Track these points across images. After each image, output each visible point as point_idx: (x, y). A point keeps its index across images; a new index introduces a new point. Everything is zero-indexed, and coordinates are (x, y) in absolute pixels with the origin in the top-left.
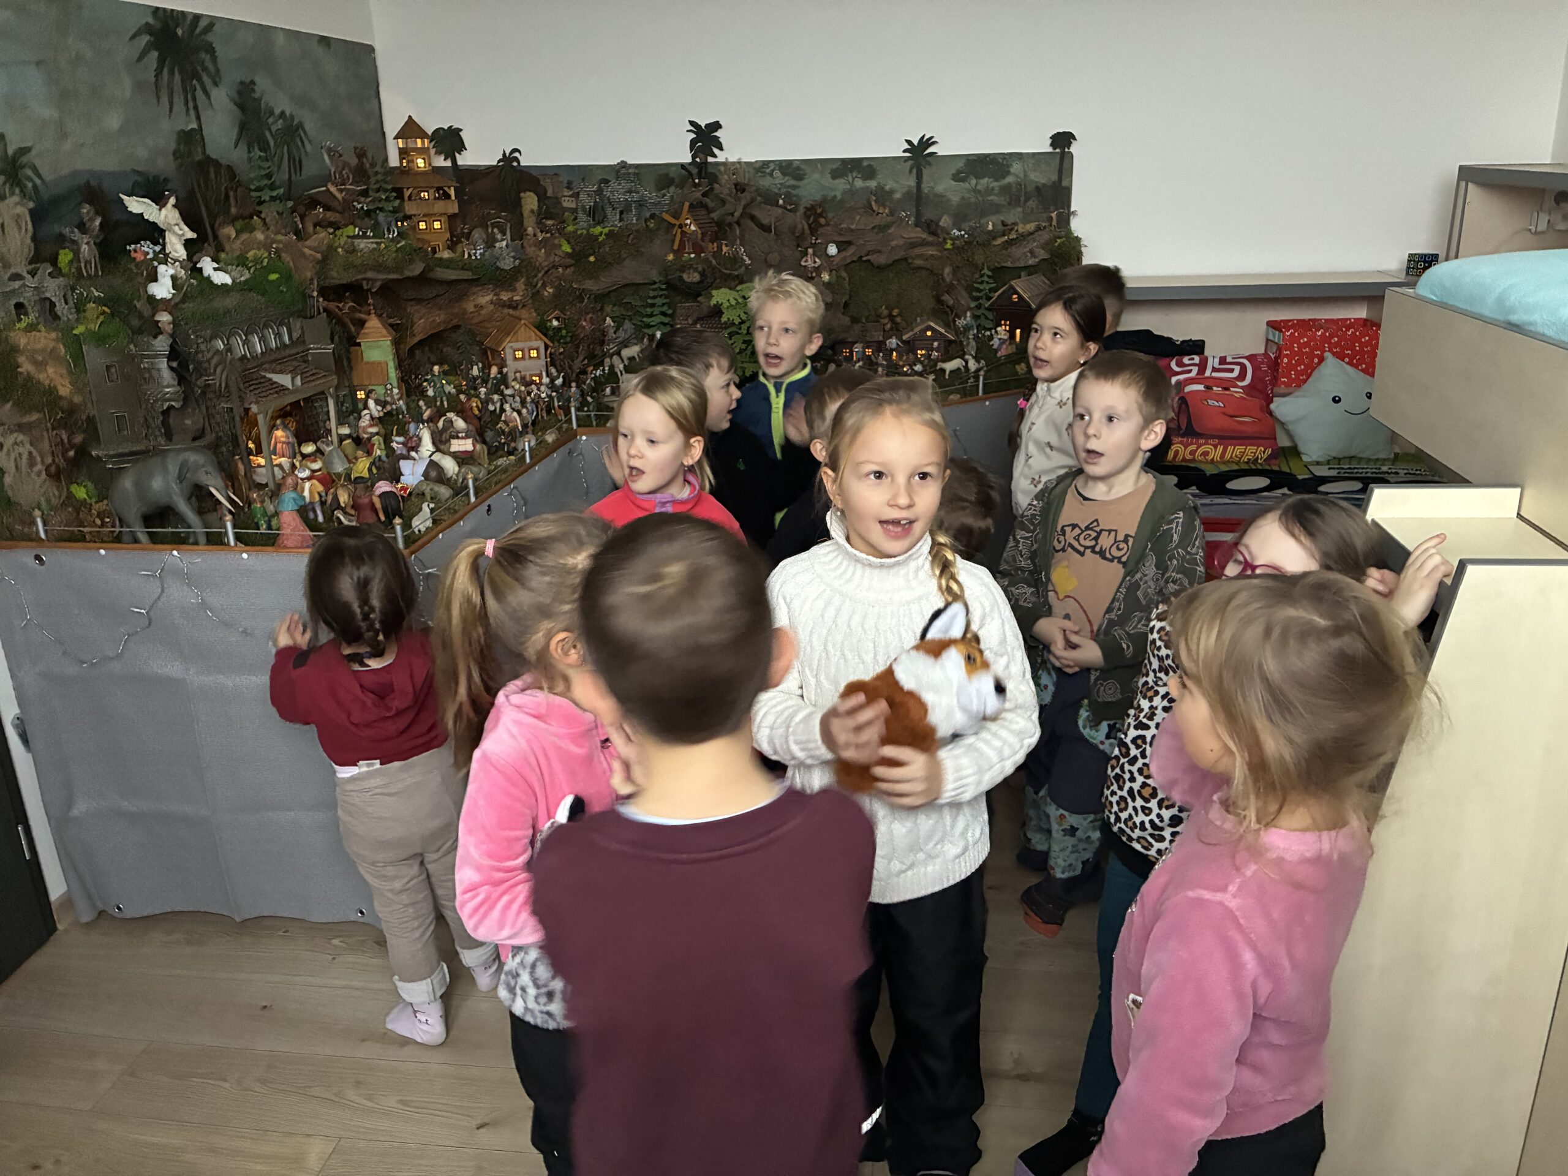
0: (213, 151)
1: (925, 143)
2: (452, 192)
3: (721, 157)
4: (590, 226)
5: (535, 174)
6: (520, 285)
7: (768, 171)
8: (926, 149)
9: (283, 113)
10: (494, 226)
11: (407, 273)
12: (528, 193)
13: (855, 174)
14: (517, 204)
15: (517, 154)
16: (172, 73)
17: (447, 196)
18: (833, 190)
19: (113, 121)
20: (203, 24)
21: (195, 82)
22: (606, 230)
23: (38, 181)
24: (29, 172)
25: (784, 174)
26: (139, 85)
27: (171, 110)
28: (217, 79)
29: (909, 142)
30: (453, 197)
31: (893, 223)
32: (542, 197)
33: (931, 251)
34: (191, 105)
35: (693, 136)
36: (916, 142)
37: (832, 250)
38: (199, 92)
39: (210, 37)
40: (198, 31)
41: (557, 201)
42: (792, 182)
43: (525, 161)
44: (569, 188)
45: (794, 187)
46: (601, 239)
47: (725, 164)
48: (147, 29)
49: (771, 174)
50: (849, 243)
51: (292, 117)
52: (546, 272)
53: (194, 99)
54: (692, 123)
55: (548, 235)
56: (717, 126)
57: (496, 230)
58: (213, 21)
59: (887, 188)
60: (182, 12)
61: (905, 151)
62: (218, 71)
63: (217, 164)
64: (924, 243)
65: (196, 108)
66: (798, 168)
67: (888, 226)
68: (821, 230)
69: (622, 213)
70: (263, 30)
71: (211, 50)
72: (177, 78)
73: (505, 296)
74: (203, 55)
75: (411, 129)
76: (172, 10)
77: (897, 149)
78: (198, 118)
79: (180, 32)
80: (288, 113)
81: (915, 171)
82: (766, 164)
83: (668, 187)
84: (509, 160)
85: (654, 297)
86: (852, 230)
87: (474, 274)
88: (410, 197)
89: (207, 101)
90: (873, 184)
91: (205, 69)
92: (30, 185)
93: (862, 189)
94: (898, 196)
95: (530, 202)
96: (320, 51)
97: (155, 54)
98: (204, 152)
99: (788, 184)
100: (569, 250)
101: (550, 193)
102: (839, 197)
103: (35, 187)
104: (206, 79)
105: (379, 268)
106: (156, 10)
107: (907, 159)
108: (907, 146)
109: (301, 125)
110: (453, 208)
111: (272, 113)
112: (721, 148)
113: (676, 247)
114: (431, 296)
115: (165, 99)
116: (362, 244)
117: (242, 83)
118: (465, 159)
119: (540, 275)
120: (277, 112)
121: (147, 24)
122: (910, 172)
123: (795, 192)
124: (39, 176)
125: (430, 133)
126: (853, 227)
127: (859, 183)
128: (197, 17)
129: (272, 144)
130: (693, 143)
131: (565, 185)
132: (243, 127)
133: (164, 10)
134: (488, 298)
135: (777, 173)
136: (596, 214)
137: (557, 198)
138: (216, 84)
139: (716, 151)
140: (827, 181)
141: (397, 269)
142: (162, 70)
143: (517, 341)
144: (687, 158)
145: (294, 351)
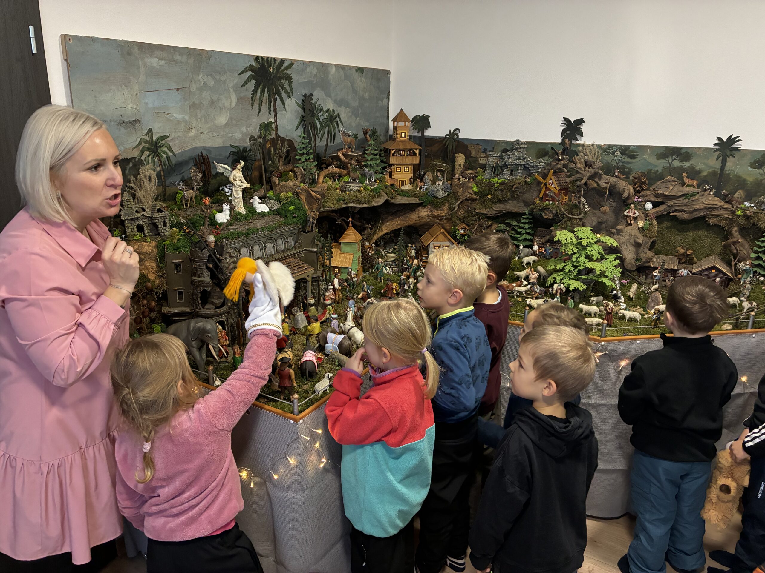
1: (732, 140)
2: (417, 152)
3: (581, 141)
4: (491, 177)
5: (466, 143)
6: (446, 208)
7: (611, 151)
8: (733, 144)
9: (328, 109)
10: (438, 171)
12: (460, 154)
13: (674, 157)
14: (453, 161)
15: (457, 132)
16: (263, 92)
18: (656, 166)
19: (222, 120)
20: (286, 64)
21: (277, 96)
22: (500, 181)
25: (623, 153)
26: (240, 100)
27: (259, 112)
28: (291, 94)
29: (719, 139)
30: (418, 155)
31: (698, 193)
32: (468, 157)
34: (272, 109)
35: (565, 127)
36: (725, 140)
37: (649, 206)
38: (278, 102)
40: (283, 68)
41: (476, 160)
42: (629, 160)
45: (628, 163)
46: (496, 185)
47: (583, 146)
49: (613, 154)
50: (663, 203)
51: (334, 111)
52: (461, 202)
53: (275, 105)
54: (565, 119)
55: (466, 180)
56: (581, 121)
57: (439, 174)
58: (292, 63)
59: (697, 168)
61: (715, 145)
62: (292, 89)
64: (720, 208)
65: (275, 110)
66: (633, 151)
67: (694, 195)
68: (643, 193)
69: (512, 171)
72: (266, 94)
73: (436, 213)
75: (401, 116)
77: (710, 143)
78: (276, 116)
79: (271, 69)
80: (331, 110)
81: (721, 158)
82: (610, 147)
83: (544, 156)
84: (453, 135)
85: (524, 223)
86: (665, 196)
87: (419, 200)
89: (283, 106)
90: (687, 164)
91: (284, 88)
92: (165, 156)
93: (677, 167)
94: (705, 173)
95: (460, 159)
96: (356, 75)
97: (254, 82)
98: (276, 134)
99: (624, 160)
100: (477, 190)
101: (473, 154)
102: (660, 171)
103: (168, 157)
104: (283, 94)
105: (359, 201)
106: (257, 58)
107: (716, 150)
108: (717, 142)
109: (338, 116)
110: (416, 160)
111: (321, 110)
112: (582, 135)
113: (541, 196)
115: (256, 106)
116: (352, 187)
117: (305, 96)
118: (428, 133)
119: (457, 204)
120: (325, 109)
122: (717, 159)
123: (628, 166)
124: (171, 151)
125: (411, 119)
126: (666, 193)
127: (676, 163)
128: (283, 61)
129: (319, 126)
130: (564, 131)
131: (482, 150)
132: (303, 119)
133: (262, 58)
134: (426, 214)
135: (618, 153)
136: (497, 170)
137: (477, 158)
138: (289, 97)
139: (578, 137)
140: (653, 160)
142: (258, 89)
143: (437, 241)
144: (558, 139)
145: (293, 252)
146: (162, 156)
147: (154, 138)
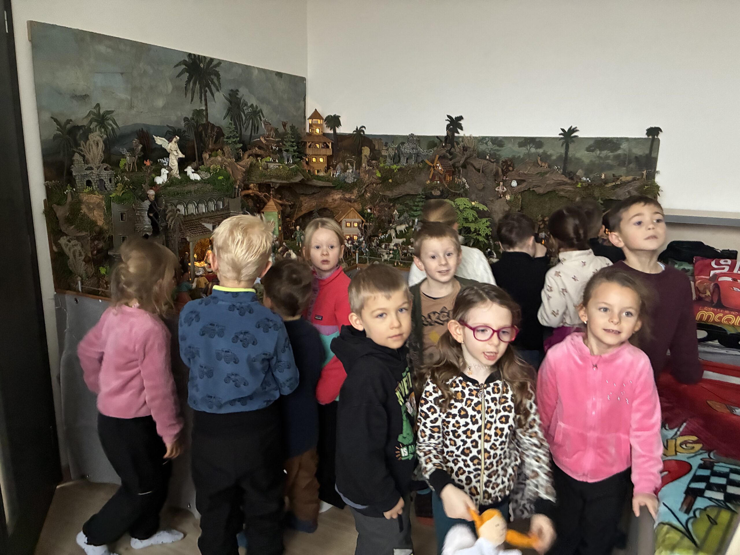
0: (211, 120)
1: (572, 130)
2: (330, 145)
3: (461, 133)
4: (391, 164)
5: (370, 138)
6: (355, 192)
7: (485, 142)
8: (573, 133)
9: (252, 105)
10: (348, 162)
11: (292, 181)
12: (366, 147)
13: (531, 145)
14: (360, 153)
15: (363, 129)
16: (195, 83)
17: (328, 147)
18: (519, 153)
19: (160, 103)
20: (214, 63)
21: (207, 88)
22: (399, 167)
23: (115, 126)
24: (111, 122)
25: (493, 143)
26: (176, 88)
27: (192, 100)
28: (219, 89)
29: (563, 130)
30: (330, 148)
31: (549, 172)
32: (372, 150)
33: (569, 188)
34: (203, 98)
35: (449, 123)
36: (566, 130)
37: (514, 184)
38: (208, 94)
39: (217, 69)
40: (212, 66)
41: (379, 152)
42: (497, 148)
43: (367, 132)
44: (386, 146)
45: (498, 150)
46: (395, 171)
47: (462, 137)
48: (184, 62)
49: (486, 143)
50: (524, 181)
51: (257, 107)
52: (368, 186)
53: (205, 96)
54: (448, 116)
55: (371, 168)
56: (461, 118)
57: (349, 164)
58: (220, 62)
59: (548, 153)
60: (204, 57)
61: (560, 134)
62: (220, 84)
63: (213, 126)
64: (565, 184)
65: (206, 100)
66: (501, 141)
67: (546, 173)
68: (510, 173)
69: (407, 159)
70: (247, 68)
71: (218, 75)
72: (198, 86)
73: (347, 196)
74: (212, 77)
75: (316, 115)
76: (199, 56)
77: (556, 133)
78: (206, 105)
79: (202, 65)
80: (255, 105)
81: (565, 145)
82: (484, 138)
83: (434, 147)
84: (359, 131)
85: (420, 201)
86: (525, 174)
87: (333, 184)
88: (310, 147)
89: (212, 98)
90: (541, 151)
91: (213, 82)
92: (110, 128)
93: (534, 153)
94: (554, 158)
95: (366, 151)
96: (276, 78)
97: (187, 75)
98: (207, 120)
99: (495, 148)
100: (380, 176)
101: (377, 147)
102: (522, 157)
103: (113, 129)
104: (213, 87)
105: (278, 177)
106: (190, 55)
107: (561, 138)
108: (562, 132)
109: (261, 111)
110: (329, 152)
111: (246, 105)
112: (462, 129)
113: (430, 177)
114: (311, 193)
115: (189, 95)
116: (271, 166)
117: (232, 90)
118: (340, 130)
119: (364, 187)
120: (249, 105)
121: (185, 61)
122: (562, 145)
123: (498, 153)
124: (116, 124)
125: (324, 118)
126: (526, 172)
127: (533, 150)
128: (212, 60)
129: (244, 118)
130: (448, 126)
131: (384, 144)
132: (229, 110)
133: (194, 55)
134: (339, 196)
135: (490, 143)
136: (396, 159)
137: (379, 150)
138: (218, 90)
139: (459, 130)
140: (516, 148)
141: (287, 178)
142: (190, 81)
143: (348, 218)
144: (444, 133)
145: (222, 213)
146: (108, 128)
147: (102, 112)
